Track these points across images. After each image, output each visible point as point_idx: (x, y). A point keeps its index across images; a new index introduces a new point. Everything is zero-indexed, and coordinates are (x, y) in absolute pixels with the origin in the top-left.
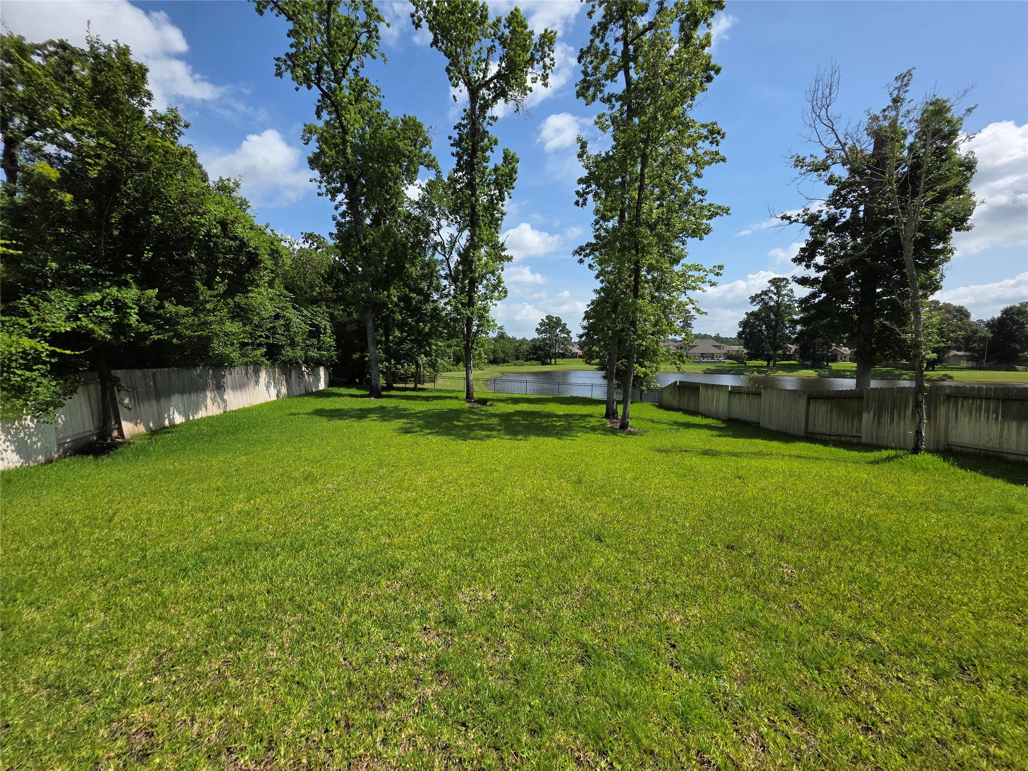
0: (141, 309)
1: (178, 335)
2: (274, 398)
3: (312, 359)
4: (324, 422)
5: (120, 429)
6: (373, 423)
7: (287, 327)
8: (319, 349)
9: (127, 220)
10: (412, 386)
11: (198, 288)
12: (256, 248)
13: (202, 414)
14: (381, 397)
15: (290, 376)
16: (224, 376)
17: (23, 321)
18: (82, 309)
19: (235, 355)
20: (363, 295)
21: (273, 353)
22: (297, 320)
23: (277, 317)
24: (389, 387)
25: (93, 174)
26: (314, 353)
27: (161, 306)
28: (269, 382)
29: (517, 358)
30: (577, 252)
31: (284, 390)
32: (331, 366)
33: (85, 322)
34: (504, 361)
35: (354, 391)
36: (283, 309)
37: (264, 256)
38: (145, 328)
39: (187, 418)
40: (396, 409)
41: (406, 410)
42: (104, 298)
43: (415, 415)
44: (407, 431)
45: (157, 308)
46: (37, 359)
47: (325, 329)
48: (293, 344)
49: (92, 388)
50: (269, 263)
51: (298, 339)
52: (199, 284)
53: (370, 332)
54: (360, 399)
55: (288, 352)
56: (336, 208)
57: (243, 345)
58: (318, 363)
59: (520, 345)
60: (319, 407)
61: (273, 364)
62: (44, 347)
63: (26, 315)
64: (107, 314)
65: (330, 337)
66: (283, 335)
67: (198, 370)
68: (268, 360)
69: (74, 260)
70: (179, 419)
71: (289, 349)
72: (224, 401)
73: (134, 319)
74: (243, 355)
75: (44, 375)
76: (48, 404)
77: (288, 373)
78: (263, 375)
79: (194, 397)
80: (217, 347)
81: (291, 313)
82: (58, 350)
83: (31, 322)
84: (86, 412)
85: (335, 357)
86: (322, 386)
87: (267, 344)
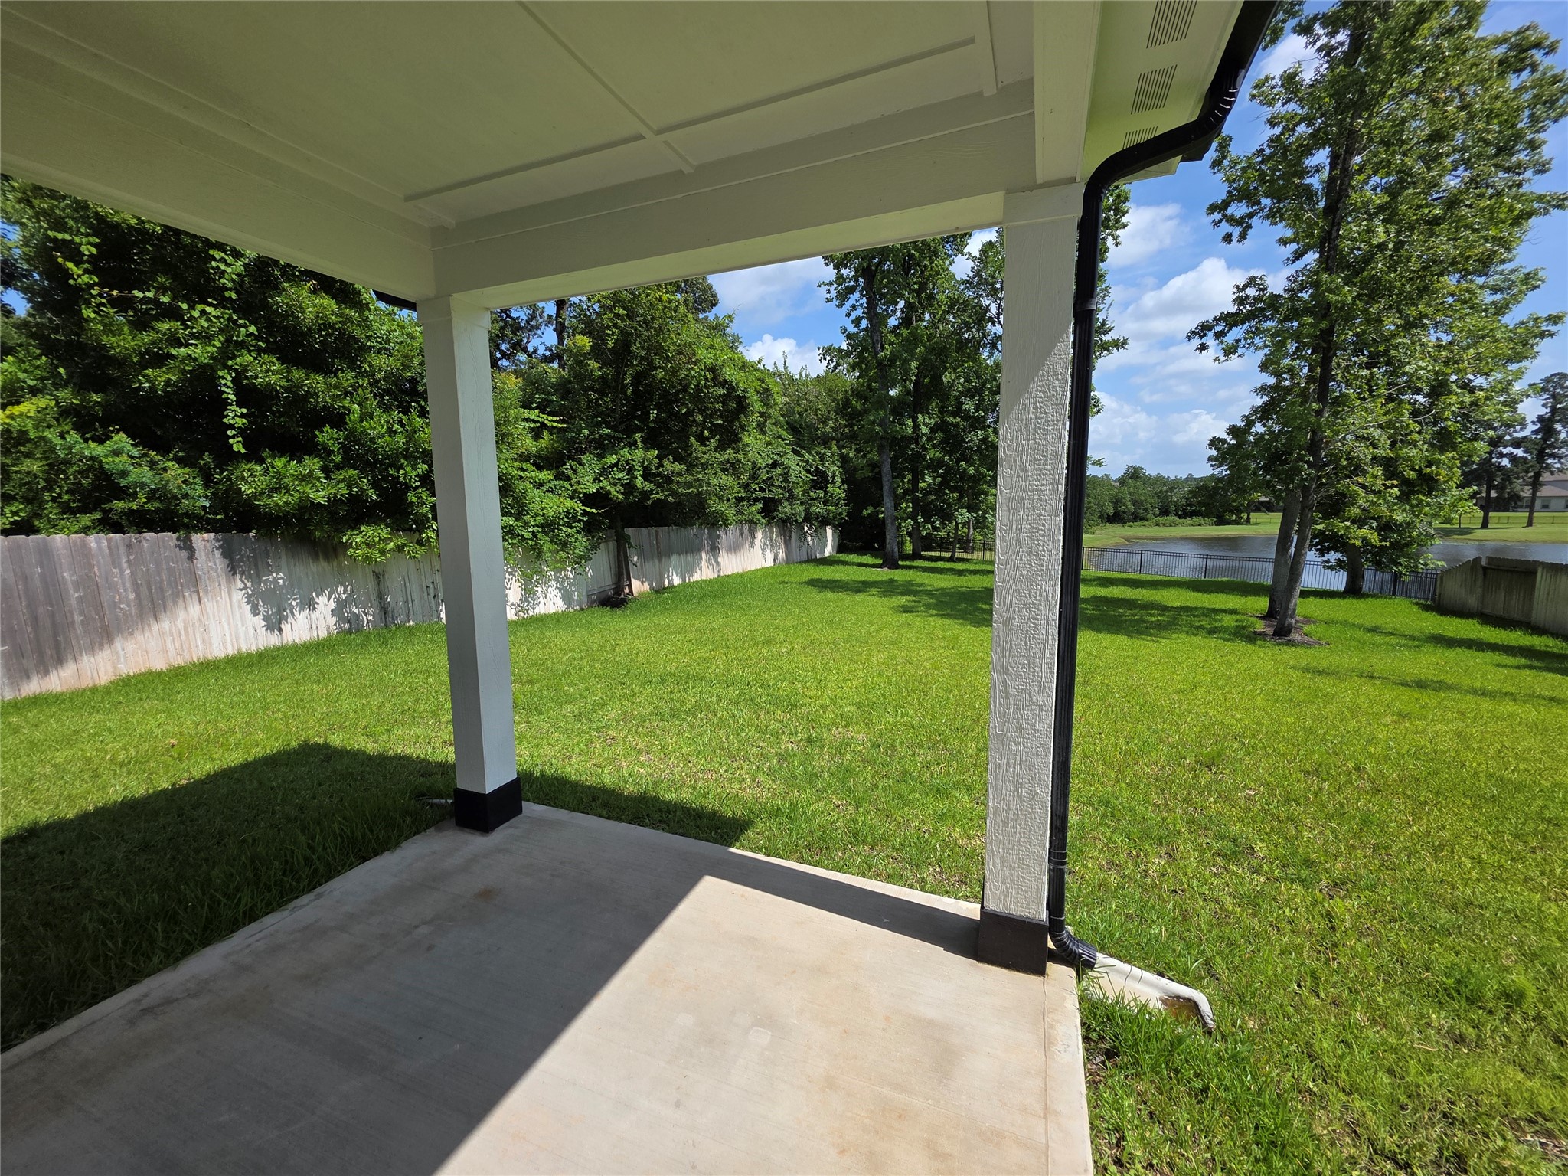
0: (645, 469)
1: (673, 493)
2: (770, 563)
3: (817, 516)
4: (814, 594)
5: (630, 586)
6: (870, 598)
7: (785, 477)
8: (825, 503)
9: (638, 379)
10: (949, 555)
11: (692, 445)
12: (744, 391)
13: (696, 577)
14: (898, 567)
15: (790, 537)
16: (719, 536)
17: (566, 484)
18: (604, 472)
19: (730, 513)
20: (877, 429)
21: (769, 508)
22: (797, 468)
23: (775, 465)
24: (915, 556)
25: (611, 344)
26: (818, 509)
27: (661, 465)
28: (765, 544)
29: (1165, 512)
30: (1194, 333)
31: (782, 555)
32: (840, 525)
33: (605, 483)
34: (1136, 518)
35: (868, 559)
36: (782, 454)
37: (754, 398)
38: (649, 486)
39: (684, 580)
40: (910, 583)
41: (921, 585)
42: (619, 460)
43: (929, 593)
44: (907, 610)
45: (657, 468)
46: (575, 519)
47: (834, 477)
48: (792, 498)
49: (610, 544)
50: (758, 406)
51: (798, 491)
52: (693, 440)
53: (886, 480)
54: (868, 569)
55: (786, 509)
56: (848, 315)
57: (739, 500)
58: (824, 522)
59: (1171, 490)
60: (816, 576)
61: (769, 523)
62: (579, 507)
63: (568, 479)
64: (620, 475)
65: (839, 488)
66: (780, 487)
67: (695, 529)
68: (764, 517)
69: (599, 425)
70: (677, 581)
71: (786, 504)
72: (718, 564)
73: (639, 481)
74: (739, 512)
75: (579, 532)
76: (581, 557)
77: (788, 534)
78: (759, 535)
79: (690, 558)
80: (714, 505)
81: (791, 461)
82: (588, 509)
83: (571, 485)
84: (606, 566)
85: (845, 514)
86: (829, 550)
87: (764, 498)
